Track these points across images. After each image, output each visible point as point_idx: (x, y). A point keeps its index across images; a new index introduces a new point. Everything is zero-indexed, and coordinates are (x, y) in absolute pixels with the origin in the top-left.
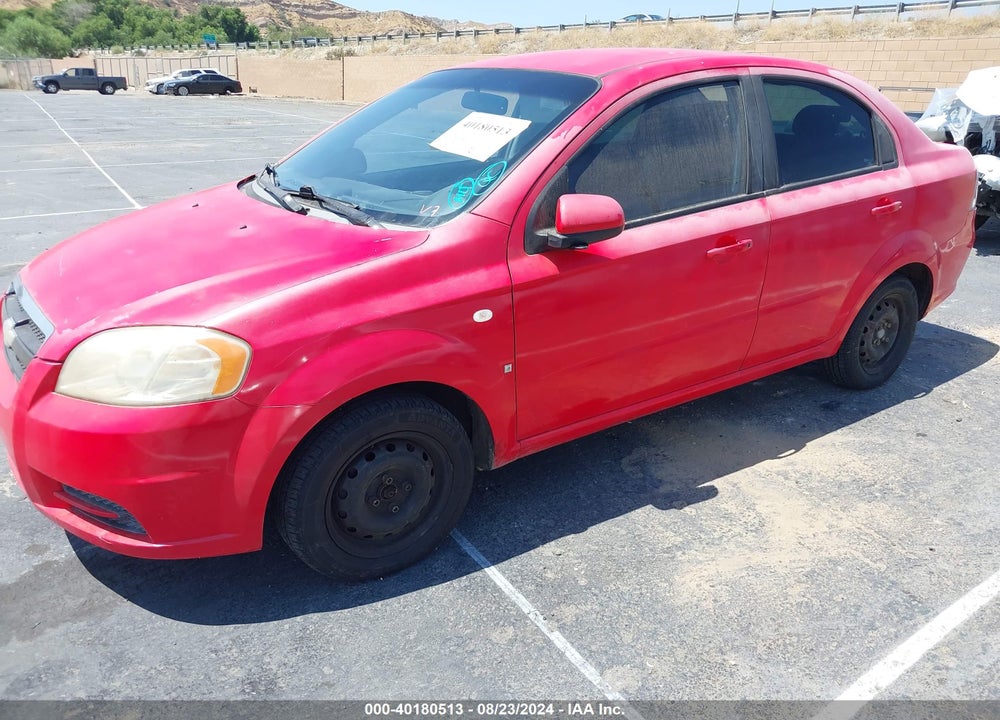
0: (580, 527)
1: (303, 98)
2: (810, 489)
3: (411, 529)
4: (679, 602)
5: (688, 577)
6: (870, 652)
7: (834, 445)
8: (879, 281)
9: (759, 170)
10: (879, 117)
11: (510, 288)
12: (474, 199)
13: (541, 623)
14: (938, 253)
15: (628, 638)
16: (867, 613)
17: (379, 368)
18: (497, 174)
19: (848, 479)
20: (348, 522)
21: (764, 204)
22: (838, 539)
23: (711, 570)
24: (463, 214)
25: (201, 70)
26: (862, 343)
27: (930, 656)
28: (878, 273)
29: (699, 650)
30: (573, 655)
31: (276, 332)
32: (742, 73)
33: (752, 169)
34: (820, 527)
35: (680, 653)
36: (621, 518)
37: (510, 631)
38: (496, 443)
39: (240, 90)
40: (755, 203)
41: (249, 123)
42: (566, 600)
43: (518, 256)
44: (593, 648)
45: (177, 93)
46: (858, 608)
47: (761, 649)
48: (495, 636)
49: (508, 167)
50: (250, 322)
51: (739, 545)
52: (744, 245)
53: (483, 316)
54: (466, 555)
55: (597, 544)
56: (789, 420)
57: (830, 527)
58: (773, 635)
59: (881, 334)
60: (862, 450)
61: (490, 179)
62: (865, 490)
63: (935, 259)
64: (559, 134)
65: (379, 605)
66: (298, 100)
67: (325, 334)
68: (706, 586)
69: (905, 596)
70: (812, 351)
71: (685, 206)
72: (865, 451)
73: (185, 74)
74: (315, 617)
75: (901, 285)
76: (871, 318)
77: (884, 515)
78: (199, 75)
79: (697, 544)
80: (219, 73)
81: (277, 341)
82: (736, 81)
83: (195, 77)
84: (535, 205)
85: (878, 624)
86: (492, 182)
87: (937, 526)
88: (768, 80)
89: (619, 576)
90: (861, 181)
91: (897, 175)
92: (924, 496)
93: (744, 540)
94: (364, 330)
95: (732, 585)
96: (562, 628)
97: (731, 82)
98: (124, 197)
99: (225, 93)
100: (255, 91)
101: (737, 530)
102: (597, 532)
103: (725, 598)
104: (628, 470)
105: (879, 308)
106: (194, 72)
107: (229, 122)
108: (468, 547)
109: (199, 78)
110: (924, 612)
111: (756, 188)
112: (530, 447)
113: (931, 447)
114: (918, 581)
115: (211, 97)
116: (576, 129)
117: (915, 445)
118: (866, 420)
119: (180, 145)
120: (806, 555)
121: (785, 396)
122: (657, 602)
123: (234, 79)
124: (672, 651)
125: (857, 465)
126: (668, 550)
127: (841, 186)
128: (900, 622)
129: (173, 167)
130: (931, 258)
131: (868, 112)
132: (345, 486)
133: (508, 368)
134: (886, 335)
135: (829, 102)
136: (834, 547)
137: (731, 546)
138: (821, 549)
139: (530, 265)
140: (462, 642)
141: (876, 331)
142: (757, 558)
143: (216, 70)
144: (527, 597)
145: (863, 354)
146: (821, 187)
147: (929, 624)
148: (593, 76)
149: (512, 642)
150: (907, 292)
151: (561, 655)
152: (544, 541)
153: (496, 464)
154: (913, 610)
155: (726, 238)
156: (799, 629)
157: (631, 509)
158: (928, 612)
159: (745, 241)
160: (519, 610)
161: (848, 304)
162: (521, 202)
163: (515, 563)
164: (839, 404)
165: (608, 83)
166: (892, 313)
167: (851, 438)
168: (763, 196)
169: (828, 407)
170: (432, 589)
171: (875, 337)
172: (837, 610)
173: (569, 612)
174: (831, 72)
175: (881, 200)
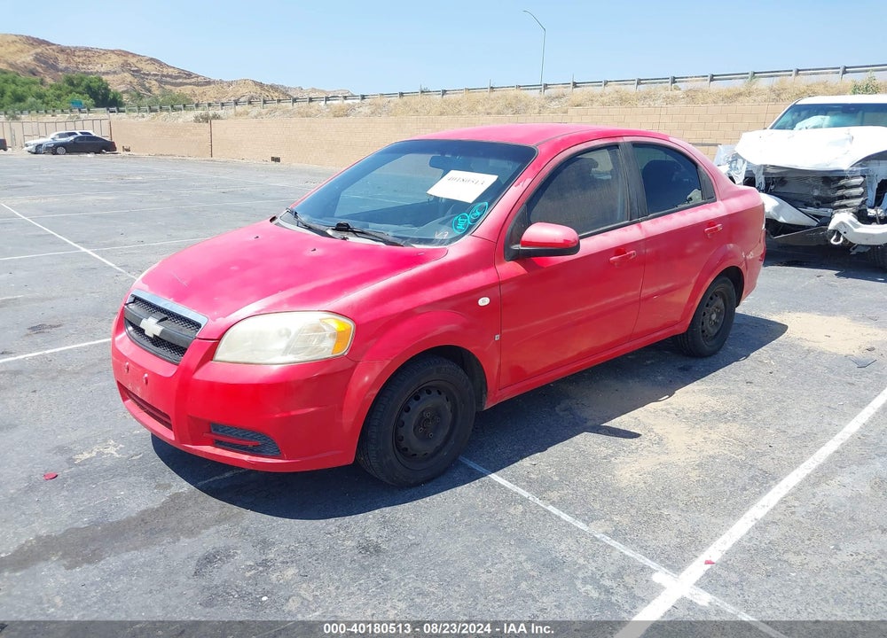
0: (543, 448)
1: (174, 156)
2: (686, 418)
3: (438, 450)
4: (623, 485)
5: (623, 472)
6: (747, 502)
7: (694, 392)
8: (711, 280)
9: (635, 204)
10: (702, 168)
11: (499, 284)
12: (471, 227)
13: (538, 501)
14: (745, 259)
15: (597, 506)
16: (740, 483)
17: (427, 337)
18: (483, 210)
19: (708, 411)
20: (404, 444)
21: (640, 227)
22: (711, 445)
23: (637, 466)
24: (466, 236)
25: (77, 132)
26: (703, 324)
27: (783, 501)
28: (710, 274)
29: (643, 509)
30: (565, 516)
31: (369, 313)
32: (620, 140)
33: (631, 204)
34: (698, 439)
35: (633, 511)
36: (567, 441)
37: (520, 507)
38: (489, 389)
39: (115, 149)
40: (635, 226)
41: (139, 178)
42: (549, 489)
43: (501, 262)
44: (577, 513)
45: (55, 153)
46: (734, 480)
47: (681, 505)
48: (512, 511)
49: (489, 206)
50: (352, 308)
51: (649, 452)
52: (630, 255)
53: (484, 301)
54: (472, 469)
55: (557, 457)
56: (660, 378)
57: (704, 438)
58: (687, 498)
59: (714, 317)
60: (714, 394)
61: (479, 214)
62: (720, 417)
63: (744, 264)
64: (519, 184)
65: (428, 499)
66: (170, 157)
67: (394, 315)
68: (637, 475)
69: (761, 472)
70: (671, 329)
71: (592, 229)
72: (715, 394)
73: (61, 136)
74: (388, 509)
75: (725, 282)
76: (707, 306)
77: (737, 430)
78: (75, 136)
79: (623, 454)
80: (94, 135)
81: (369, 319)
82: (616, 146)
83: (72, 138)
84: (509, 230)
85: (748, 487)
86: (481, 216)
87: (771, 434)
88: (636, 145)
89: (578, 474)
90: (697, 210)
91: (717, 206)
92: (759, 418)
93: (652, 449)
94: (418, 311)
95: (653, 474)
96: (553, 503)
97: (612, 147)
98: (66, 243)
99: (100, 152)
100: (128, 150)
101: (646, 444)
102: (555, 451)
103: (650, 480)
104: (561, 414)
105: (711, 298)
106: (70, 134)
107: (121, 177)
108: (472, 464)
109: (75, 139)
110: (774, 479)
111: (634, 218)
112: (506, 395)
113: (757, 389)
114: (766, 463)
115: (89, 155)
116: (529, 181)
117: (747, 389)
118: (711, 375)
119: (90, 198)
120: (694, 455)
121: (652, 363)
122: (608, 486)
123: (108, 139)
124: (627, 511)
125: (712, 402)
126: (605, 458)
127: (685, 214)
128: (761, 485)
129: (95, 216)
130: (741, 264)
131: (696, 165)
132: (403, 418)
133: (497, 337)
134: (717, 318)
135: (670, 158)
136: (710, 450)
137: (645, 453)
138: (703, 451)
139: (510, 268)
140: (492, 515)
141: (711, 315)
142: (664, 458)
143: (91, 132)
144: (523, 489)
145: (703, 331)
146: (673, 215)
147: (778, 486)
148: (532, 145)
149: (524, 513)
150: (728, 286)
151: (559, 518)
152: (522, 458)
153: (488, 406)
154: (766, 480)
155: (619, 250)
156: (702, 494)
157: (572, 436)
158: (776, 479)
159: (632, 252)
160: (521, 496)
161: (692, 298)
162: (501, 228)
163: (508, 470)
164: (690, 367)
165: (542, 150)
166: (720, 302)
167: (704, 387)
168: (639, 222)
169: (683, 369)
170: (459, 489)
171: (710, 319)
172: (722, 482)
173: (554, 495)
174: (671, 139)
175: (710, 223)
